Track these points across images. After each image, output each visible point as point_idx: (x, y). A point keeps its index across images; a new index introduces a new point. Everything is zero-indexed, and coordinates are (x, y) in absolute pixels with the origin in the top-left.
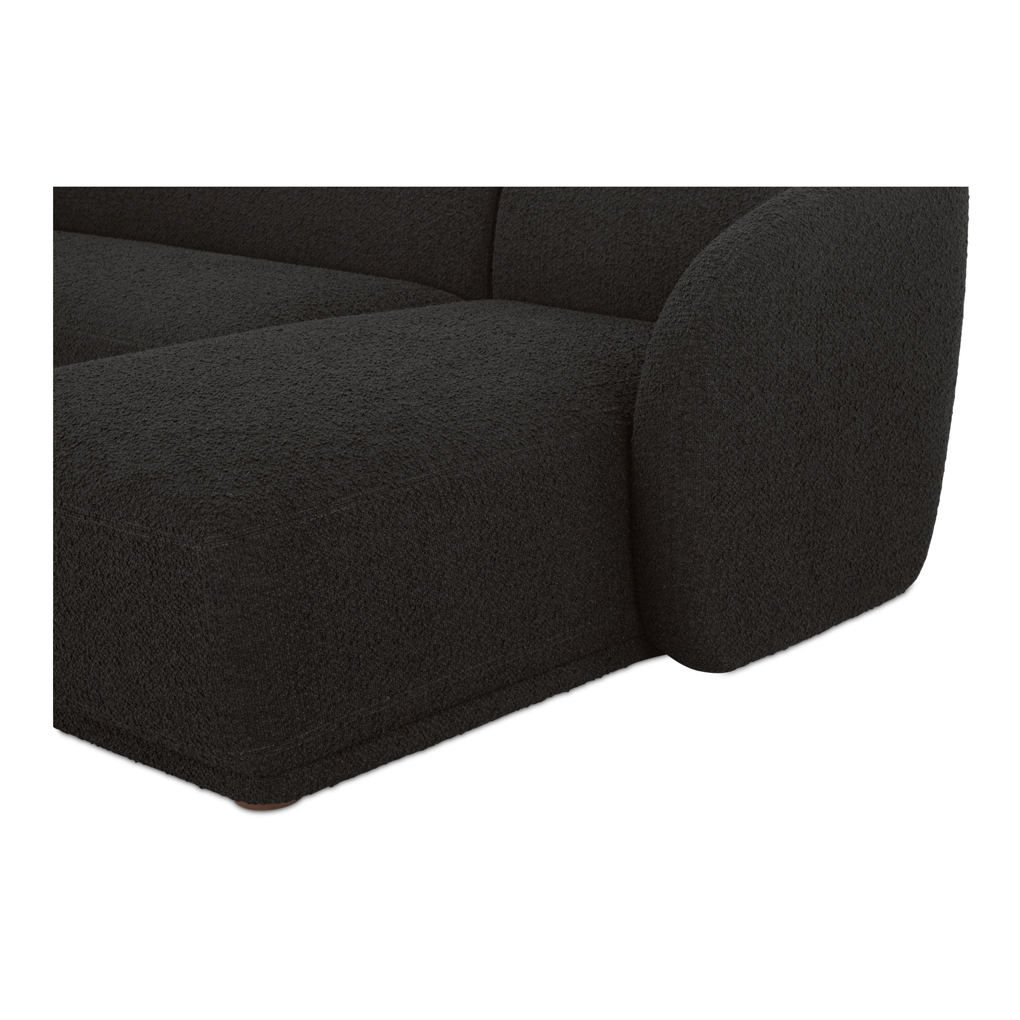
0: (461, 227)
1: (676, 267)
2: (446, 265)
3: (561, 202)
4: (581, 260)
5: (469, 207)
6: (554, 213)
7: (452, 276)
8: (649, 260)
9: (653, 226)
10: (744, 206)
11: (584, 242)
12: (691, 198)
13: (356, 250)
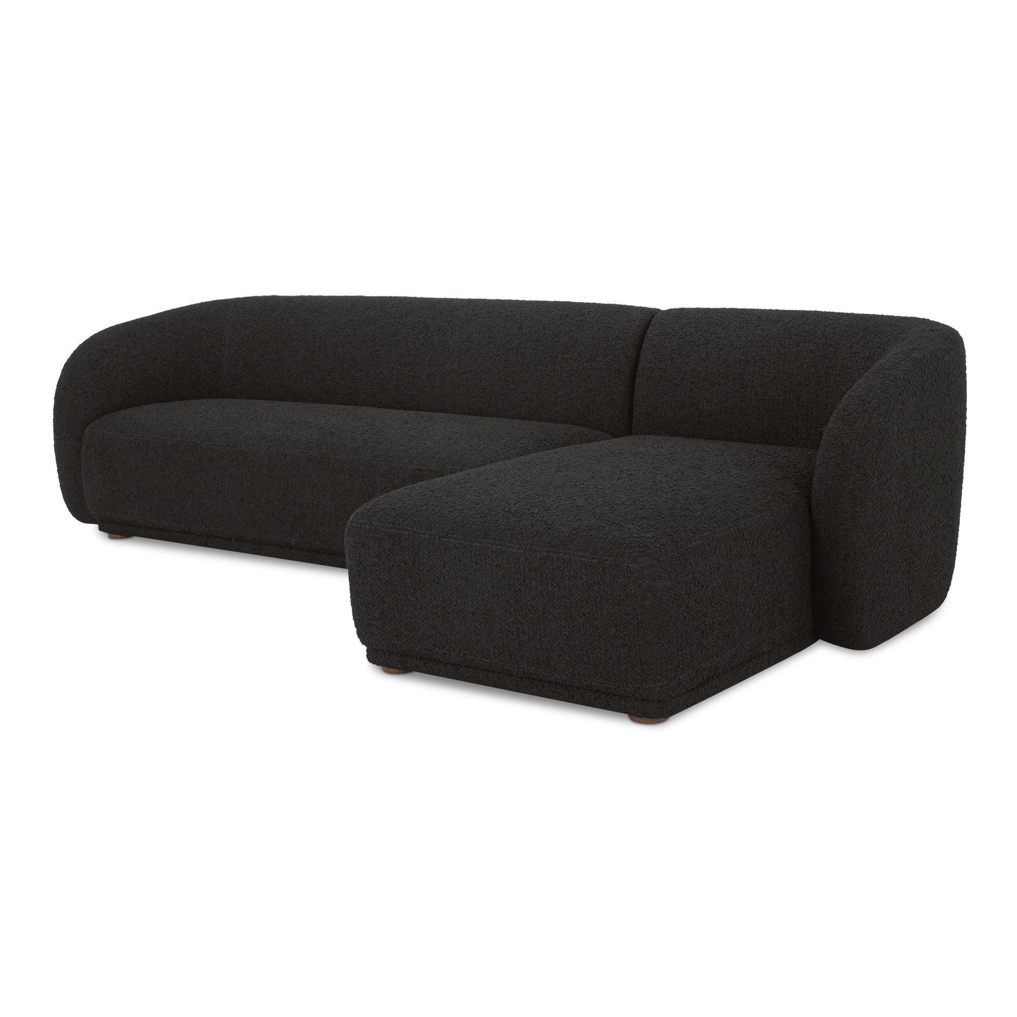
0: (610, 390)
1: (773, 411)
2: (600, 415)
3: (685, 373)
4: (703, 408)
5: (615, 377)
6: (680, 379)
7: (604, 422)
8: (753, 407)
9: (755, 386)
10: (820, 372)
11: (704, 397)
12: (781, 368)
13: (528, 407)
